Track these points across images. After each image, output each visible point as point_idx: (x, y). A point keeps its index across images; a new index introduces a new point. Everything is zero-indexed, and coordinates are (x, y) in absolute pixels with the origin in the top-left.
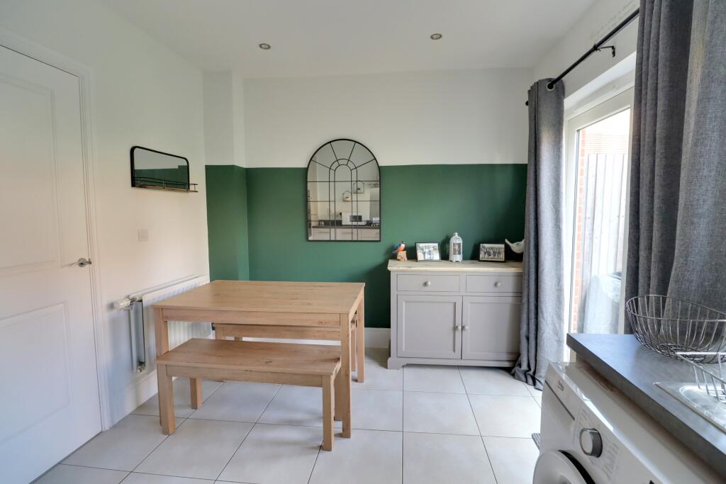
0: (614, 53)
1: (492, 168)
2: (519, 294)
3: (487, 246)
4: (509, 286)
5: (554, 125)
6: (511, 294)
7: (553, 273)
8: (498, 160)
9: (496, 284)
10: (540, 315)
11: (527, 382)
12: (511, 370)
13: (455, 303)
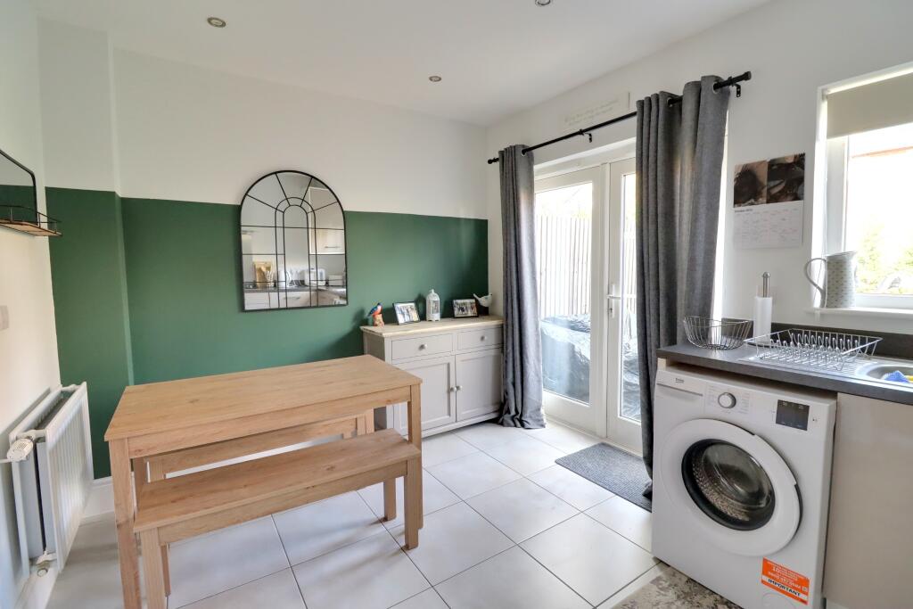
0: (591, 139)
1: (457, 221)
2: (502, 346)
3: (459, 301)
4: (492, 339)
5: (527, 188)
6: (494, 347)
7: (533, 319)
8: (462, 214)
9: (482, 338)
10: (525, 357)
11: (516, 426)
12: (497, 421)
13: (449, 365)
